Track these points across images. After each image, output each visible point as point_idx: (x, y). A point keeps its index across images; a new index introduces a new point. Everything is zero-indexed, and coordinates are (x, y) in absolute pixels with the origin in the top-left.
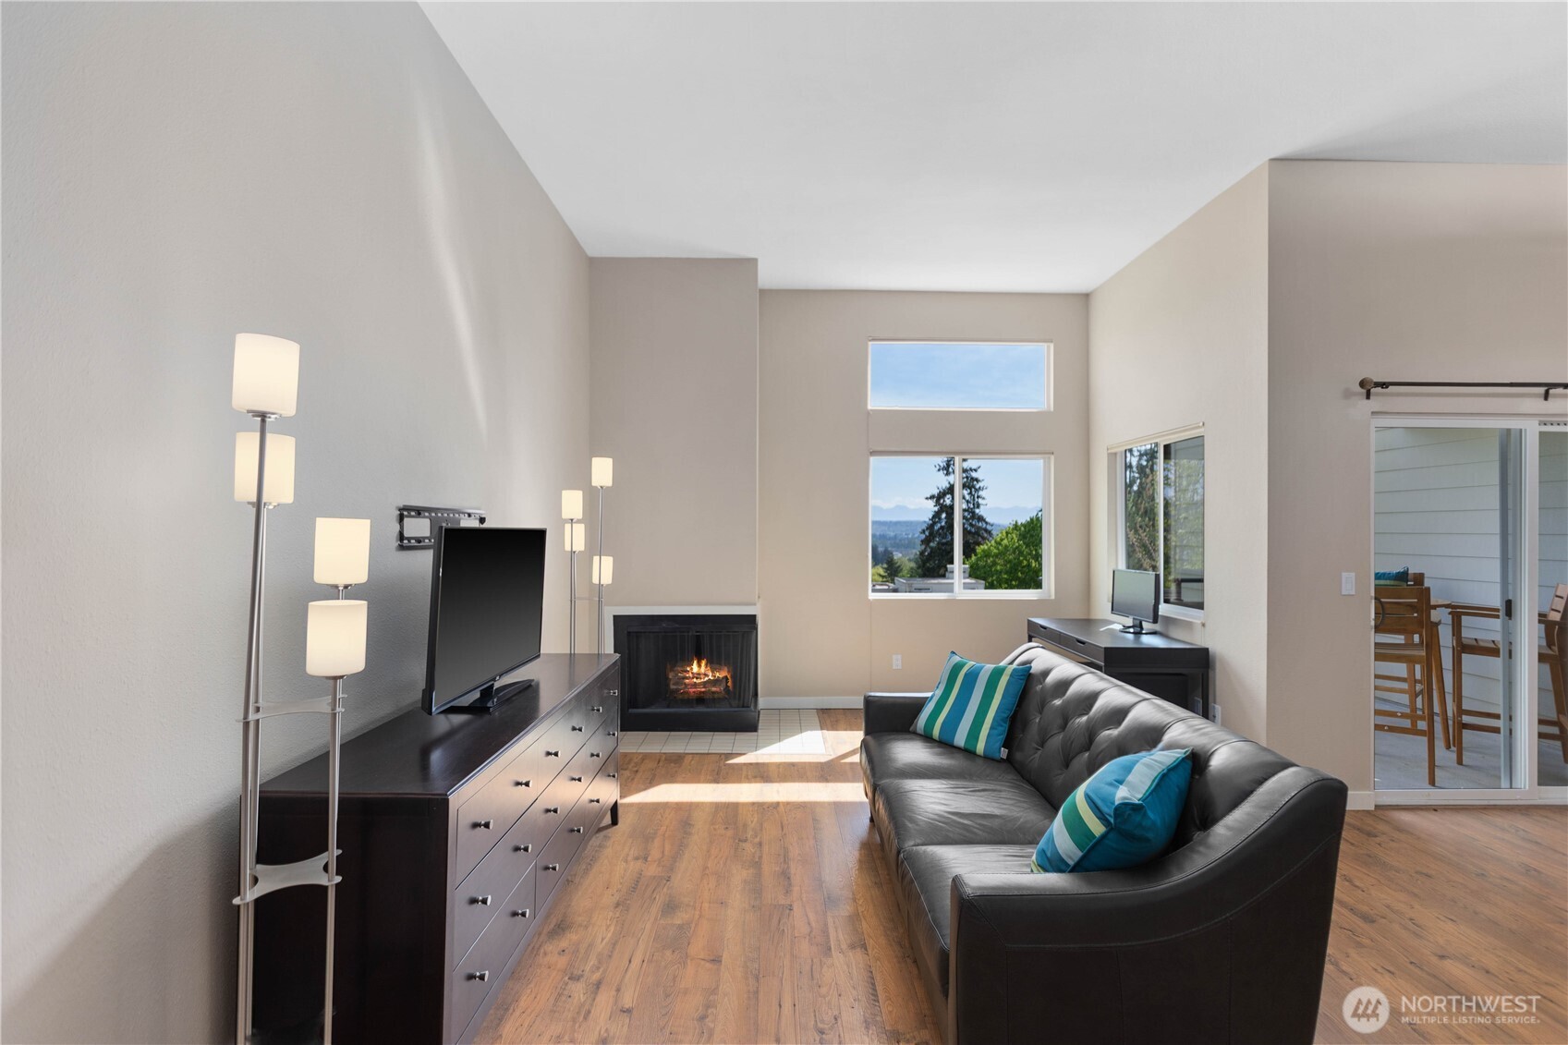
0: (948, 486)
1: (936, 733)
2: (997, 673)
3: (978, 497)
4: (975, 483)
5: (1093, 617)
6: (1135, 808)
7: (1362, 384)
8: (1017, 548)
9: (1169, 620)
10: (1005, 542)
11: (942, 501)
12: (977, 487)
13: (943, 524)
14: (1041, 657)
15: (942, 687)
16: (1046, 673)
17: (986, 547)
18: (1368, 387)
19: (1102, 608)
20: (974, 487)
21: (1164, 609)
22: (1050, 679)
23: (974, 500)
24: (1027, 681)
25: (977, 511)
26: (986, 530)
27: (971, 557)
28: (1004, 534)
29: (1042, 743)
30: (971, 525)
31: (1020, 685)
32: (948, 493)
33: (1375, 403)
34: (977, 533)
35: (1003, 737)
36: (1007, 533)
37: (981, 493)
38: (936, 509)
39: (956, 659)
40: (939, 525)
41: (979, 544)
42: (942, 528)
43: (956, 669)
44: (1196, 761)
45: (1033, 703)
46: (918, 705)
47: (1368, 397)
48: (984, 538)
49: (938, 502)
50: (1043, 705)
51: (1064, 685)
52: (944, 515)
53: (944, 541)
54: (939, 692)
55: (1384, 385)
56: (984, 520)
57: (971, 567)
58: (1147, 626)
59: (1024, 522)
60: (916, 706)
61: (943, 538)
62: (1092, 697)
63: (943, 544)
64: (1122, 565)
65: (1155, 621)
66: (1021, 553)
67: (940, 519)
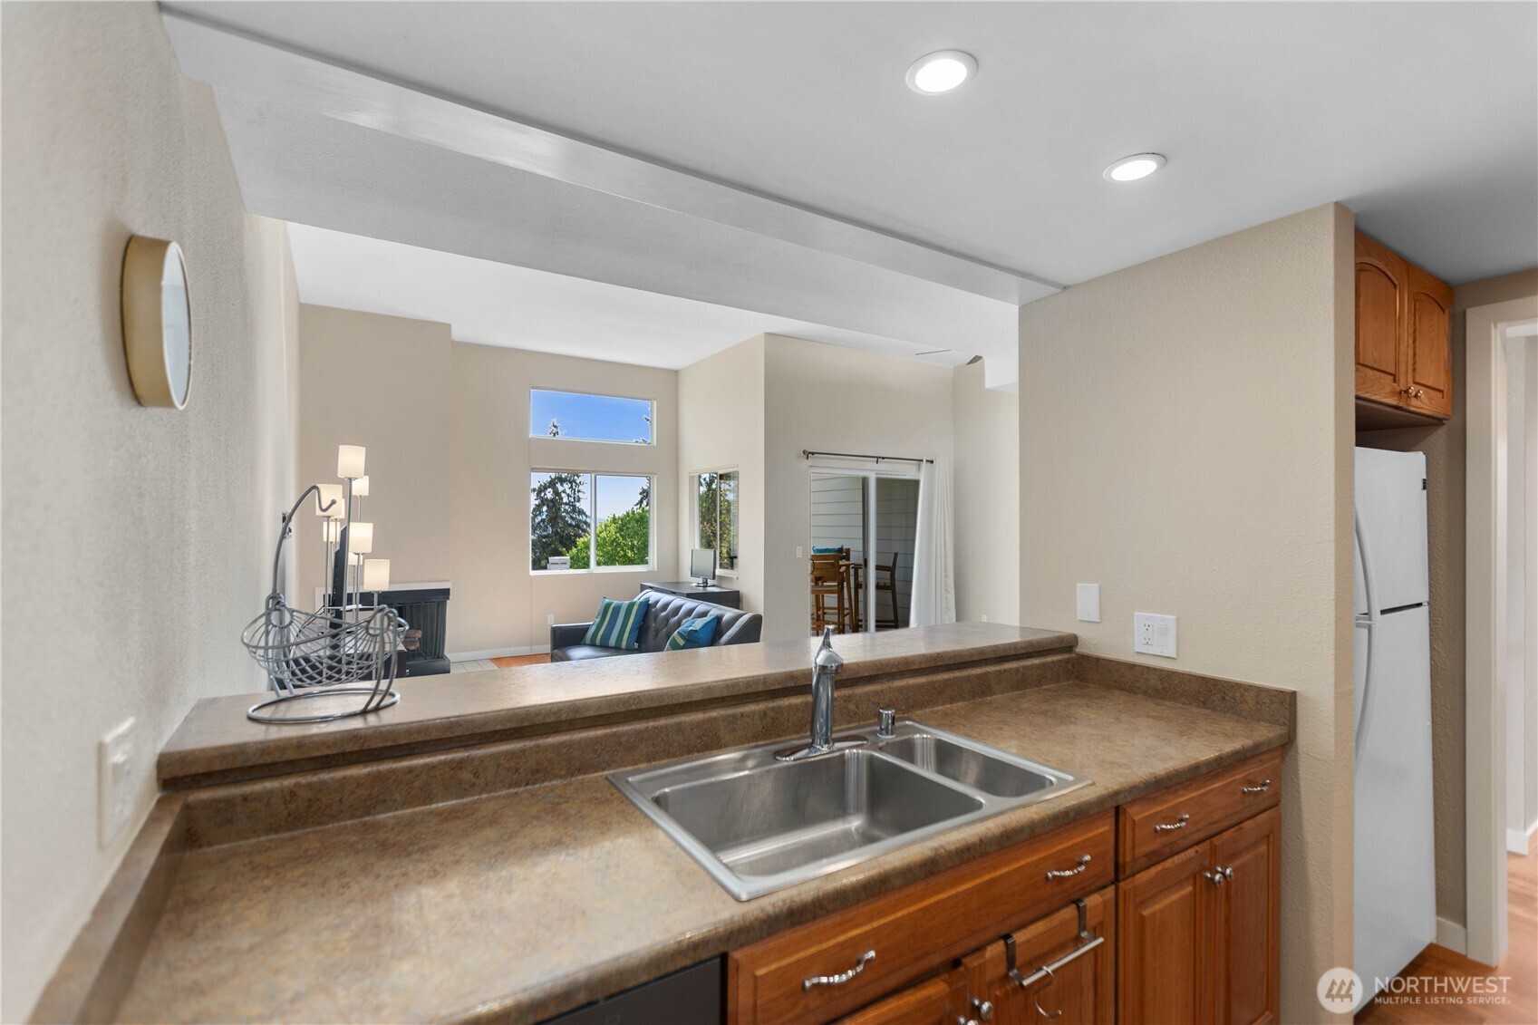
0: (549, 480)
1: (598, 642)
2: (631, 606)
3: (579, 491)
4: (576, 477)
5: (680, 581)
6: (696, 631)
7: (804, 452)
8: (615, 539)
9: (721, 578)
10: (603, 535)
11: (543, 495)
12: (578, 482)
13: (544, 517)
14: (653, 596)
15: (600, 617)
16: (657, 602)
17: (586, 540)
18: (808, 454)
19: (686, 575)
20: (574, 481)
21: (719, 572)
22: (659, 605)
23: (575, 494)
24: (647, 607)
25: (577, 504)
26: (586, 523)
27: (571, 549)
28: (603, 527)
29: (656, 636)
30: (572, 518)
31: (645, 609)
32: (549, 487)
33: (810, 462)
34: (578, 526)
35: (635, 638)
36: (606, 526)
37: (581, 488)
38: (537, 502)
39: (607, 601)
40: (540, 518)
41: (580, 536)
42: (543, 520)
43: (608, 606)
44: (719, 619)
45: (651, 618)
46: (586, 629)
47: (807, 458)
48: (584, 531)
49: (538, 494)
50: (656, 617)
51: (666, 606)
52: (545, 509)
53: (545, 533)
54: (598, 620)
55: (813, 454)
56: (585, 514)
57: (572, 558)
58: (710, 582)
59: (621, 515)
60: (585, 630)
61: (544, 531)
62: (680, 608)
63: (545, 537)
64: (697, 546)
65: (714, 578)
66: (619, 544)
67: (541, 512)
